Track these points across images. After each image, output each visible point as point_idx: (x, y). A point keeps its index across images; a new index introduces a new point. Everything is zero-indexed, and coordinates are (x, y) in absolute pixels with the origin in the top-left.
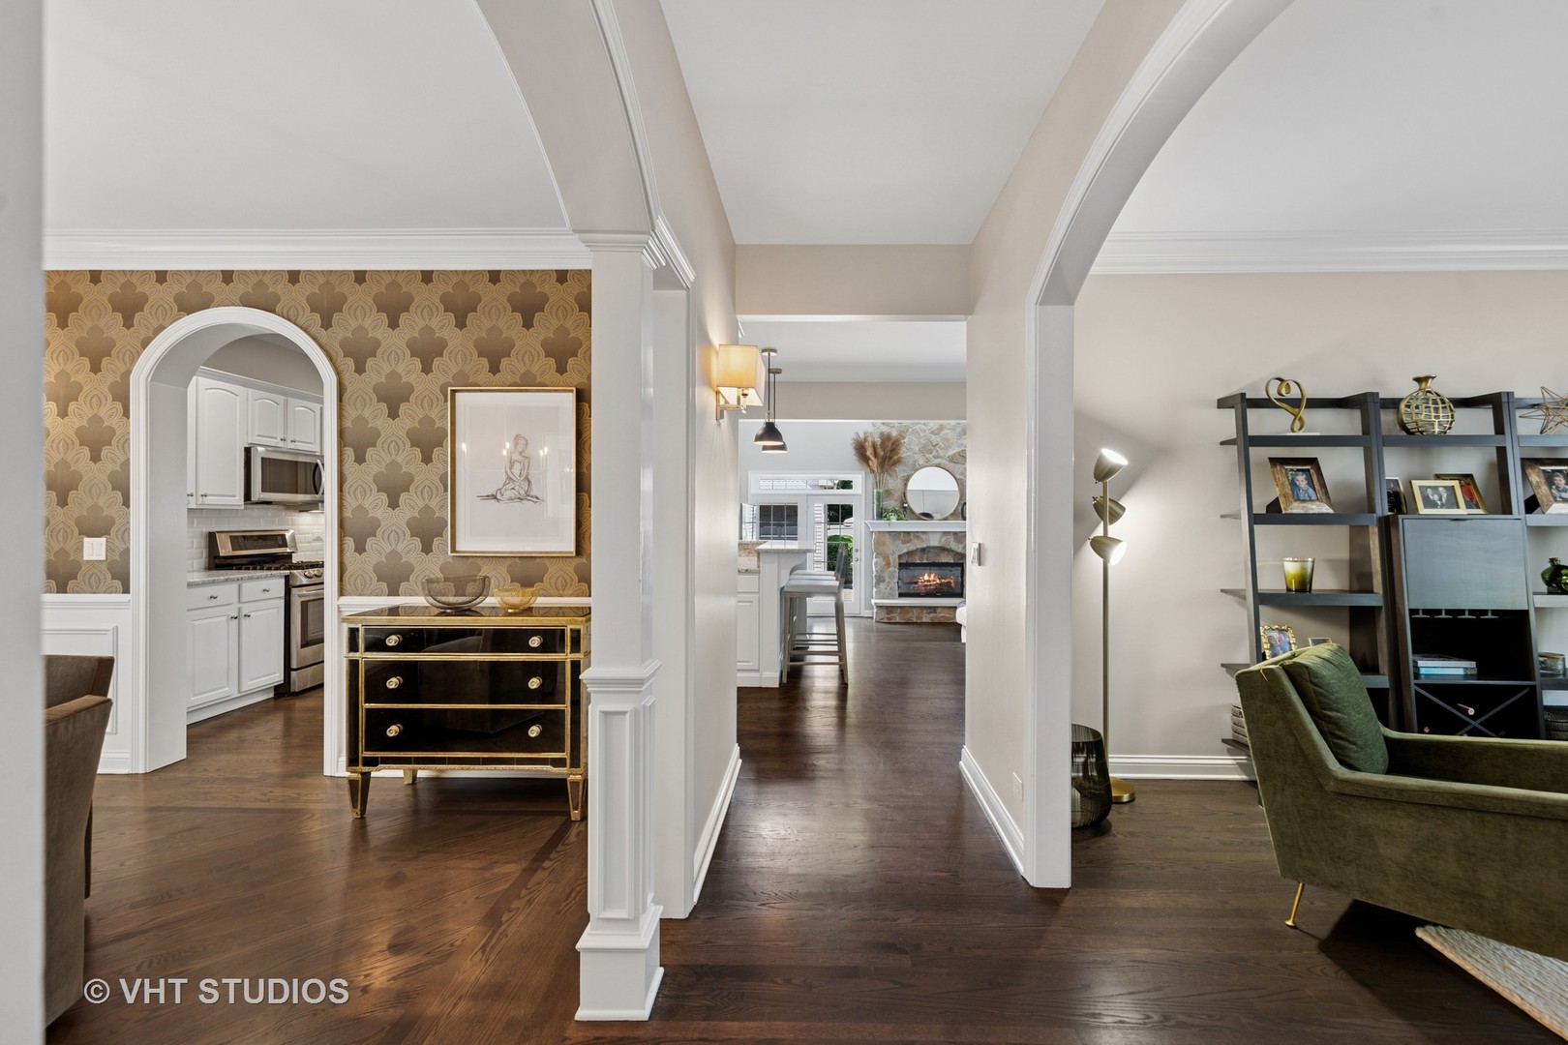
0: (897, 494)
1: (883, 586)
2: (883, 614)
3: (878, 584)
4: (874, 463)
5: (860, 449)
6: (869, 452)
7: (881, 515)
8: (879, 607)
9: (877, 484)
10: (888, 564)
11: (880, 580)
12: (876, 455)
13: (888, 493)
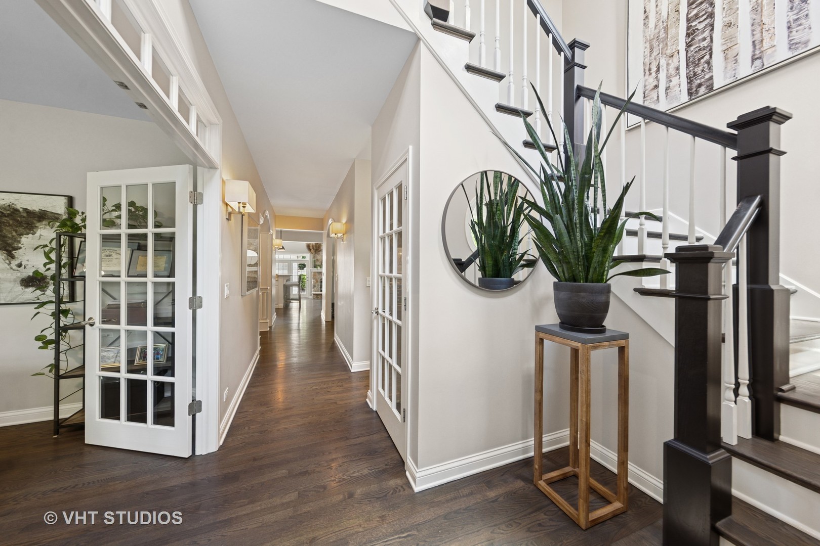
0: (320, 260)
1: (315, 288)
2: (315, 296)
3: (314, 287)
4: (313, 251)
5: (308, 246)
6: (311, 248)
7: (315, 267)
8: (314, 294)
9: (314, 257)
10: (317, 282)
11: (314, 286)
12: (313, 248)
13: (317, 260)
